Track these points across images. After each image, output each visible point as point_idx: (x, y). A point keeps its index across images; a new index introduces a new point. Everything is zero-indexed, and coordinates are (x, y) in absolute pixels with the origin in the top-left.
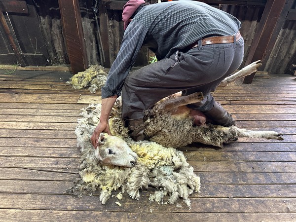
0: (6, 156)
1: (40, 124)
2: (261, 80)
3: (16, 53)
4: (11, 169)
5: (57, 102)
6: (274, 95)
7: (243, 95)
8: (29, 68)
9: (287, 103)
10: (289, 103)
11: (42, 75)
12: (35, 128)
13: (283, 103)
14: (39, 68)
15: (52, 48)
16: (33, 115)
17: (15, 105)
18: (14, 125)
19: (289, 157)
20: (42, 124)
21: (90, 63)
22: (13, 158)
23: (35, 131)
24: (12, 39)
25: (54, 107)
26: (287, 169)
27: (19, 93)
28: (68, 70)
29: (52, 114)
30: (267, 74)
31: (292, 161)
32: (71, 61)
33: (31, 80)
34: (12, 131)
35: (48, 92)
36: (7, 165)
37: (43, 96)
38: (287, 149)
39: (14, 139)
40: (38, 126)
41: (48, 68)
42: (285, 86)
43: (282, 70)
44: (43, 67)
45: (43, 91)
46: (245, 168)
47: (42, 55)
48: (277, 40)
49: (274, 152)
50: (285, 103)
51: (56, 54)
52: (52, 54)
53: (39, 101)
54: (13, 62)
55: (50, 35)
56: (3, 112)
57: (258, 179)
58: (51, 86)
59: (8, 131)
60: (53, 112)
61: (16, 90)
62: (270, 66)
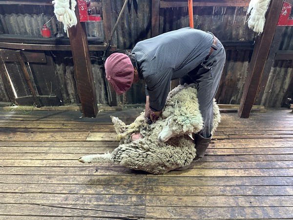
0: (21, 193)
1: (52, 161)
2: (258, 114)
3: (33, 95)
4: (25, 205)
5: (68, 140)
6: (270, 129)
7: (241, 130)
8: (43, 108)
9: (283, 137)
10: (285, 136)
11: (55, 114)
12: (48, 165)
13: (280, 136)
14: (53, 108)
15: (65, 90)
16: (46, 153)
17: (31, 144)
18: (29, 163)
19: (287, 191)
20: (54, 161)
21: (99, 102)
22: (27, 195)
23: (47, 168)
24: (30, 84)
25: (65, 144)
26: (284, 204)
27: (34, 132)
28: (79, 109)
29: (64, 151)
30: (263, 108)
31: (289, 196)
32: (82, 102)
33: (45, 119)
34: (27, 169)
35: (60, 131)
36: (22, 201)
37: (56, 134)
38: (284, 183)
39: (29, 177)
40: (50, 164)
41: (61, 108)
42: (282, 119)
43: (279, 104)
44: (57, 107)
45: (56, 129)
46: (244, 203)
47: (55, 96)
48: (270, 77)
49: (271, 187)
50: (282, 136)
51: (68, 95)
52: (65, 95)
53: (52, 139)
54: (30, 104)
55: (63, 79)
56: (20, 150)
57: (256, 214)
58: (63, 124)
59: (24, 168)
60: (64, 150)
61: (32, 130)
62: (266, 100)
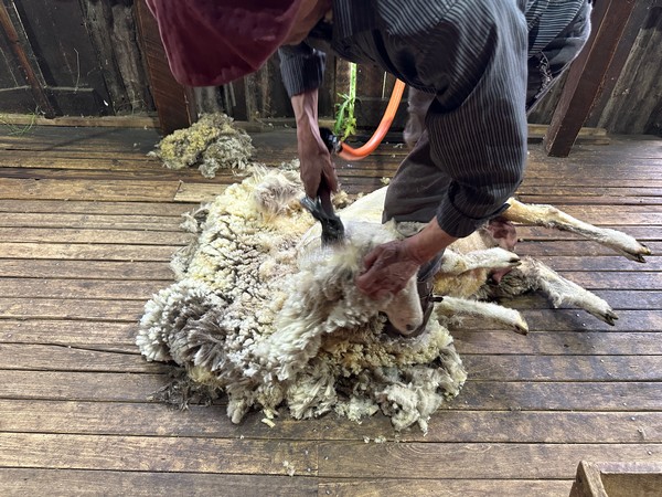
0: (18, 319)
1: (91, 247)
2: (591, 148)
3: (33, 85)
4: (31, 347)
5: (129, 198)
6: (617, 183)
7: (549, 183)
8: (63, 120)
9: (647, 202)
10: (652, 200)
11: (94, 136)
12: (82, 257)
13: (638, 200)
14: (87, 120)
15: (113, 73)
16: (76, 229)
17: (35, 206)
18: (34, 250)
19: (648, 322)
20: (96, 248)
21: (201, 109)
22: (35, 324)
23: (81, 264)
24: (22, 54)
25: (123, 208)
26: (641, 349)
27: (43, 177)
28: (152, 125)
29: (119, 225)
30: (604, 134)
31: (653, 331)
32: (158, 104)
33: (68, 147)
34: (30, 263)
35: (108, 176)
36: (23, 337)
37: (98, 184)
38: (643, 304)
39: (36, 282)
40: (87, 253)
41: (106, 120)
42: (645, 161)
43: (639, 125)
44: (96, 119)
45: (96, 173)
46: (550, 346)
47: (91, 90)
48: (631, 56)
50: (643, 200)
51: (123, 87)
52: (114, 88)
53: (88, 196)
54: (27, 108)
55: (108, 43)
56: (9, 220)
57: (576, 369)
58: (115, 161)
59: (22, 262)
60: (121, 221)
61: (37, 172)
62: (611, 115)
